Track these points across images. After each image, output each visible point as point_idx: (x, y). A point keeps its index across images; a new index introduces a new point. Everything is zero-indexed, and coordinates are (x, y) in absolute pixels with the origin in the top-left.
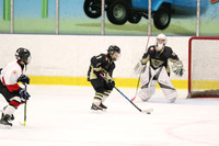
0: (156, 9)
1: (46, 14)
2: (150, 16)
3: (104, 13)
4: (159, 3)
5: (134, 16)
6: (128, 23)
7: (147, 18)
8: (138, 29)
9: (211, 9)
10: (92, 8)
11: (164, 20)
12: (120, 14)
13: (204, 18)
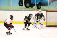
0: (37, 4)
1: (9, 5)
3: (24, 5)
4: (38, 2)
5: (32, 6)
6: (30, 7)
7: (35, 6)
8: (33, 9)
10: (21, 4)
11: (39, 7)
12: (28, 5)
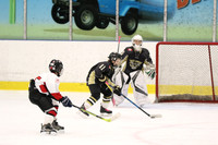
0: (123, 14)
1: (14, 19)
2: (117, 21)
3: (71, 18)
4: (127, 8)
5: (102, 21)
6: (95, 28)
7: (115, 23)
8: (107, 34)
9: (178, 14)
10: (59, 14)
11: (132, 25)
12: (88, 20)
13: (171, 24)
